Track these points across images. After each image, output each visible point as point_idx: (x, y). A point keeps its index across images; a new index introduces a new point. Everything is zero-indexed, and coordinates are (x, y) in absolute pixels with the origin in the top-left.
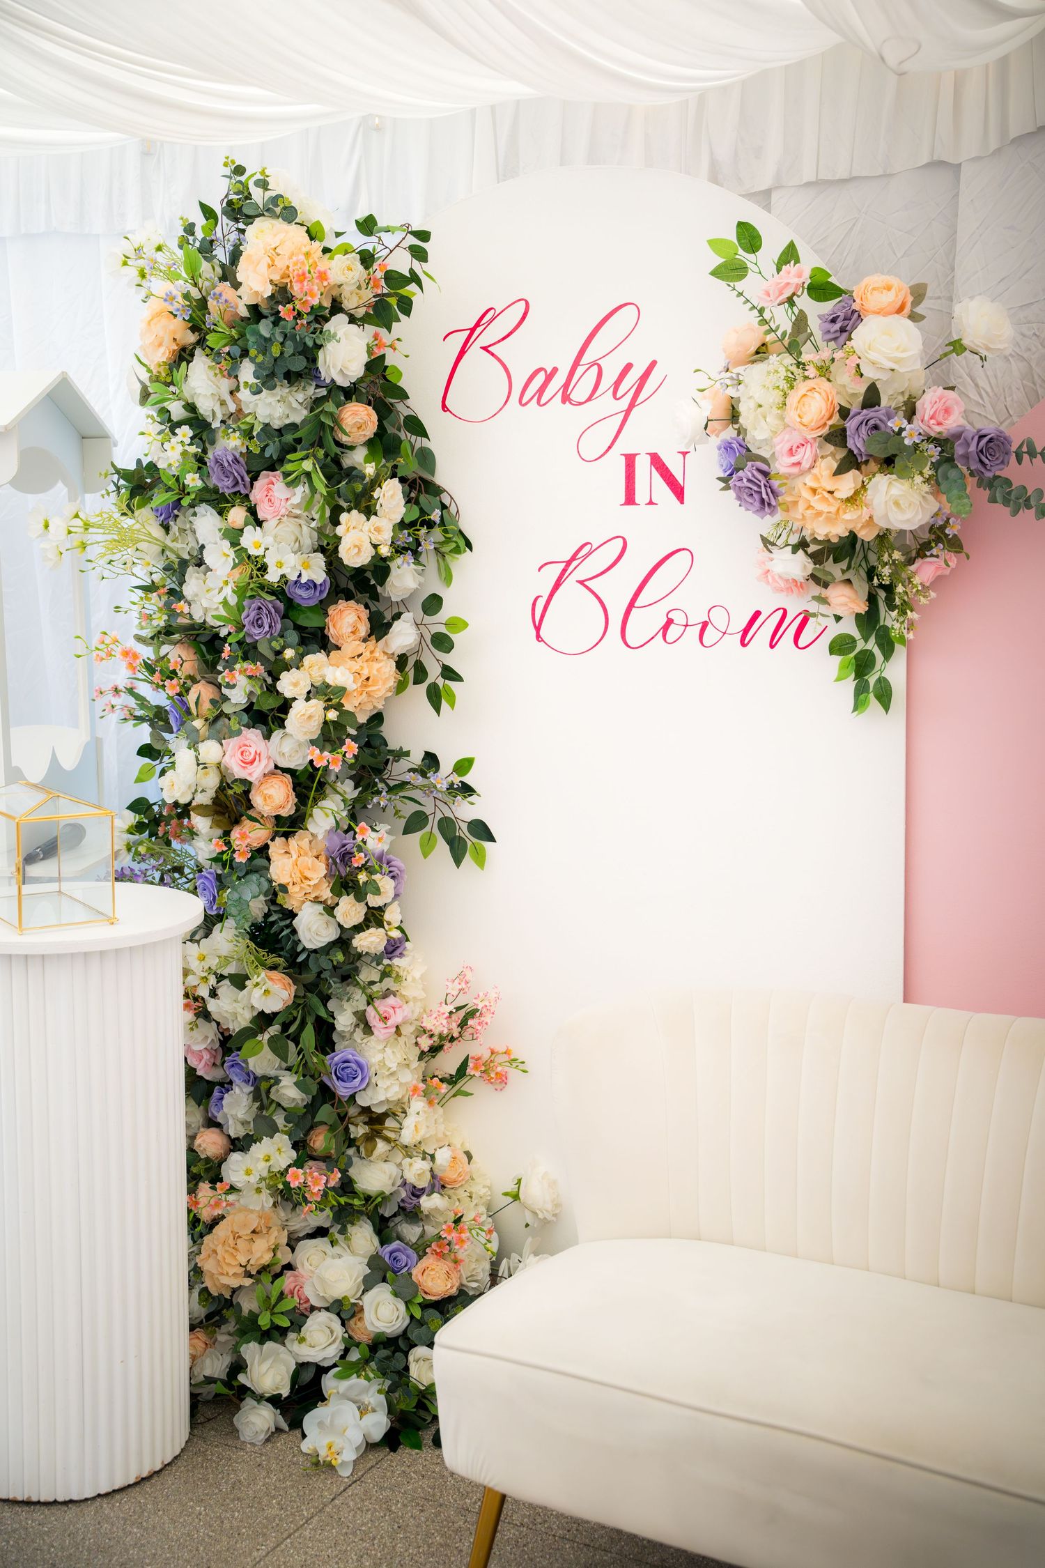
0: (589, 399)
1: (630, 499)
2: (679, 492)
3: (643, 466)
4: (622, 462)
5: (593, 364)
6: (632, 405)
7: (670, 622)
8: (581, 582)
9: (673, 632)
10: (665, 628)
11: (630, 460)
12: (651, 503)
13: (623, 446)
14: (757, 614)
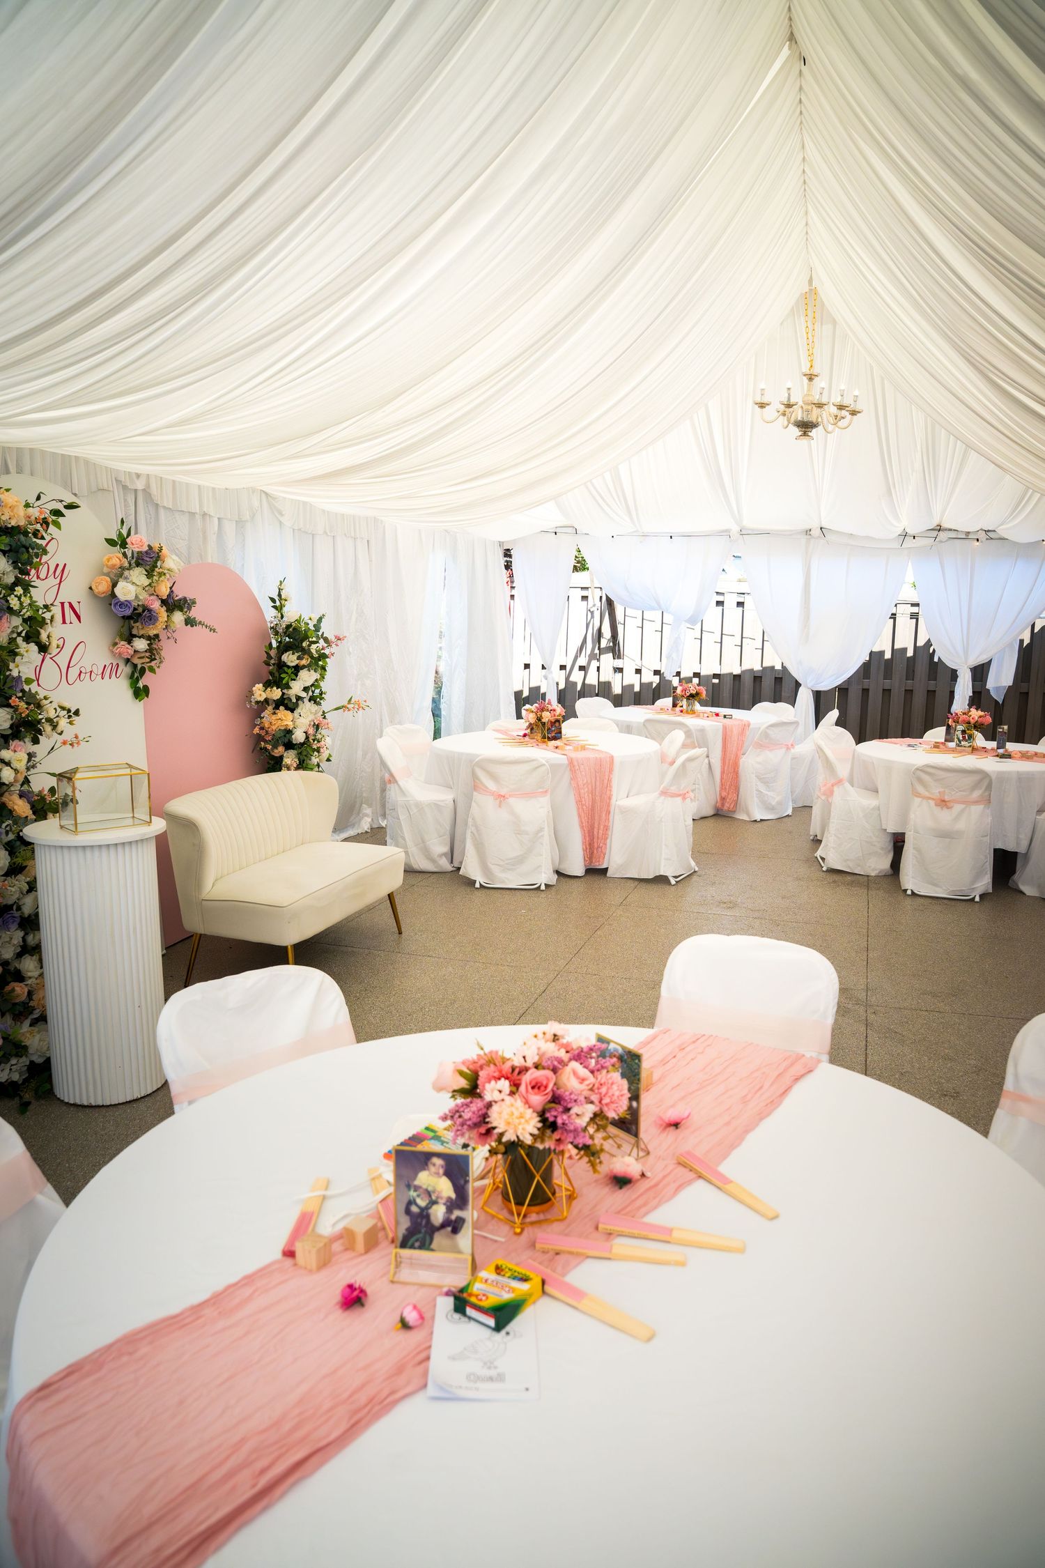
0: (46, 578)
1: (64, 622)
2: (78, 617)
3: (67, 606)
4: (60, 605)
5: (46, 563)
6: (61, 582)
7: (81, 672)
8: (51, 658)
9: (82, 675)
10: (80, 675)
11: (62, 604)
12: (71, 623)
13: (60, 599)
14: (105, 666)
